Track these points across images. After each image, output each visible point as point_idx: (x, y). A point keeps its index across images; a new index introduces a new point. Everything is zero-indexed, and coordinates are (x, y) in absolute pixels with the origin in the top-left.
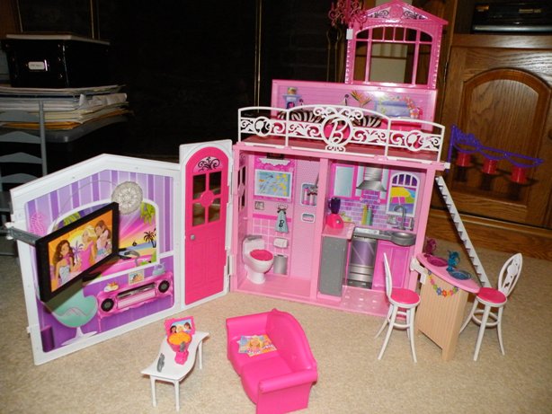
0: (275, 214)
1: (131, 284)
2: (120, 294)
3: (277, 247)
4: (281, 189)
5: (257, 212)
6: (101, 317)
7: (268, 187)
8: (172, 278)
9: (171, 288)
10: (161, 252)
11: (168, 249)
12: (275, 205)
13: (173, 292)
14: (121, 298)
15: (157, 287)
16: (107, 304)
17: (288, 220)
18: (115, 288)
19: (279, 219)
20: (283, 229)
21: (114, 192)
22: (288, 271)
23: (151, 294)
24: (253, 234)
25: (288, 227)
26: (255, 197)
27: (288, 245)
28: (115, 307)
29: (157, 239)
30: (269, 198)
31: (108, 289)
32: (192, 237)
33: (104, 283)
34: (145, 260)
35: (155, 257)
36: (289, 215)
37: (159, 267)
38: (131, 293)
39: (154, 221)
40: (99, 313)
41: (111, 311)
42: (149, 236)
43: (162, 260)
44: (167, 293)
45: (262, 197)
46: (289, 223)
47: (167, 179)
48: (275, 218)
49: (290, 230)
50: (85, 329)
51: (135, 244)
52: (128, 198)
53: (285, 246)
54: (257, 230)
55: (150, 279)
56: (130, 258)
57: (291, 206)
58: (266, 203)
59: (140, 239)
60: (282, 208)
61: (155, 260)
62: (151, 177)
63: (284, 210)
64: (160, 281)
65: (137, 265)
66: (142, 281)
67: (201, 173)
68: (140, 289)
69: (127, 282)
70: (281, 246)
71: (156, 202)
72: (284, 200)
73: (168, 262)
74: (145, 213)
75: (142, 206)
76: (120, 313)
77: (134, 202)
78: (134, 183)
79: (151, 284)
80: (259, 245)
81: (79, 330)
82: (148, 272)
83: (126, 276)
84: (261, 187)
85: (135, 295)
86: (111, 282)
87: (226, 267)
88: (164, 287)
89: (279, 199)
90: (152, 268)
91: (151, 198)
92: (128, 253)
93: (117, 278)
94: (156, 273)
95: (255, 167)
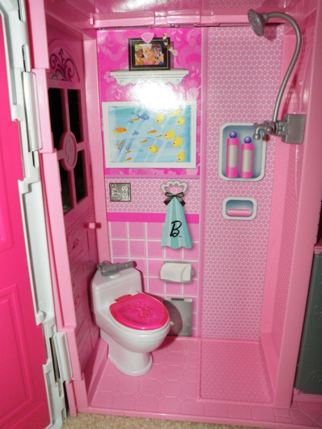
0: (160, 208)
3: (169, 283)
4: (170, 145)
5: (115, 208)
7: (137, 144)
12: (161, 185)
17: (190, 219)
19: (169, 220)
20: (182, 240)
22: (196, 329)
24: (113, 259)
25: (192, 238)
26: (107, 171)
27: (193, 276)
30: (140, 172)
36: (193, 207)
45: (126, 171)
46: (193, 226)
48: (160, 218)
49: (197, 242)
53: (187, 278)
54: (120, 248)
57: (196, 185)
58: (136, 182)
60: (175, 191)
63: (180, 196)
70: (179, 281)
72: (178, 171)
80: (126, 284)
84: (120, 145)
89: (166, 171)
95: (104, 98)
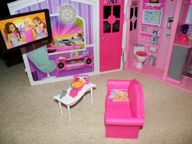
0: (152, 34)
1: (71, 58)
2: (66, 61)
3: (151, 51)
4: (156, 20)
5: (143, 32)
6: (58, 71)
7: (149, 19)
8: (93, 58)
9: (92, 63)
10: (87, 44)
11: (90, 43)
12: (152, 29)
13: (93, 65)
14: (67, 64)
15: (85, 61)
16: (61, 65)
17: (158, 37)
18: (64, 58)
19: (153, 37)
20: (155, 42)
21: (60, 10)
22: (155, 64)
23: (82, 64)
24: (140, 44)
25: (157, 42)
26: (142, 24)
27: (157, 51)
28: (64, 67)
29: (84, 37)
30: (149, 25)
31: (61, 58)
32: (103, 38)
33: (59, 55)
34: (78, 47)
35: (84, 46)
36: (158, 35)
37: (86, 51)
38: (72, 62)
39: (82, 28)
40: (57, 68)
41: (63, 69)
42: (80, 35)
43: (87, 48)
44: (90, 64)
45: (146, 25)
46: (158, 39)
47: (89, 6)
48: (151, 36)
49: (158, 43)
50: (51, 74)
51: (73, 38)
52: (68, 14)
53: (155, 51)
54: (142, 42)
55: (81, 56)
56: (70, 45)
57: (160, 30)
58: (148, 27)
59: (75, 36)
60: (155, 31)
61: (84, 48)
62: (80, 4)
63: (156, 32)
64: (86, 59)
65: (75, 49)
66: (77, 57)
67: (108, 5)
68: (76, 60)
69: (69, 56)
70: (153, 51)
71: (83, 18)
72: (157, 26)
73: (91, 50)
74: (78, 23)
75: (76, 19)
76: (67, 70)
77: (71, 16)
78: (71, 7)
79: (82, 59)
80: (142, 49)
81: (48, 74)
82: (80, 53)
83: (69, 53)
84: (145, 19)
85: (74, 63)
86: (62, 55)
87: (122, 57)
88: (89, 61)
89: (154, 26)
90: (82, 52)
91: (80, 15)
92: (70, 42)
93: (65, 54)
94: (84, 54)
95: (143, 8)
